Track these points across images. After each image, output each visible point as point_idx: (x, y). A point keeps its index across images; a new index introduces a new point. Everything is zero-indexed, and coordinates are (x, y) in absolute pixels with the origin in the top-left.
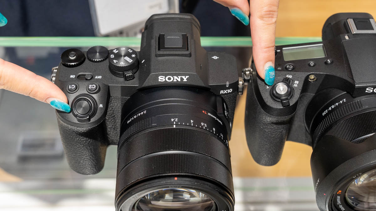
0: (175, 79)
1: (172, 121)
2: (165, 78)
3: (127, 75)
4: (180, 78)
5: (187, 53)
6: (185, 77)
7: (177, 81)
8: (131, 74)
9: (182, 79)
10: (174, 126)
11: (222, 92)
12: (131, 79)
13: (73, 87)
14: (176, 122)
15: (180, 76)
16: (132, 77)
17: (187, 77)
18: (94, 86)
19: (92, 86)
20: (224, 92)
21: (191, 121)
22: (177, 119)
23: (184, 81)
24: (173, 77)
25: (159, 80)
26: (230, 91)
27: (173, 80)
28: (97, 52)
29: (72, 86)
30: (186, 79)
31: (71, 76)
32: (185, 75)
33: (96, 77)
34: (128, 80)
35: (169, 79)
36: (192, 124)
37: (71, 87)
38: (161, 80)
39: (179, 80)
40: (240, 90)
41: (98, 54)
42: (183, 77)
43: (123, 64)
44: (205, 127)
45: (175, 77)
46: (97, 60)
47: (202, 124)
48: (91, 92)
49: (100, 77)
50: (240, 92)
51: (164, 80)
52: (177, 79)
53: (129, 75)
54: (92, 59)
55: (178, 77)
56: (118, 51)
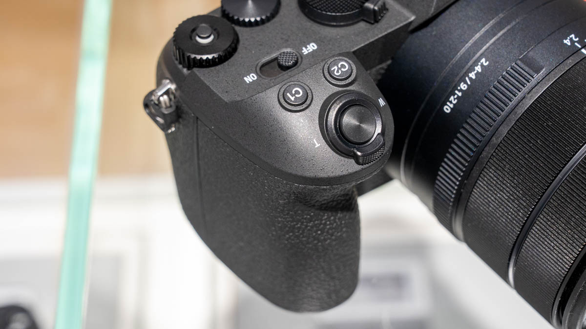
12: (384, 15)
13: (297, 92)
18: (343, 66)
19: (339, 69)
29: (293, 92)
31: (245, 78)
33: (305, 51)
34: (378, 21)
37: (292, 95)
49: (313, 47)
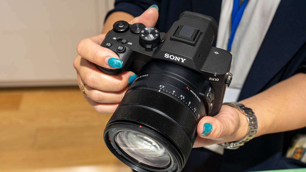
0: (176, 59)
1: (160, 87)
2: (169, 56)
3: (147, 47)
4: (179, 59)
5: (193, 43)
6: (183, 59)
7: (177, 60)
8: (151, 47)
9: (181, 60)
10: (159, 91)
11: (210, 79)
12: (149, 51)
14: (162, 88)
15: (180, 57)
16: (151, 50)
17: (185, 59)
19: (120, 48)
20: (212, 79)
21: (174, 91)
22: (164, 86)
23: (182, 62)
24: (175, 57)
25: (165, 56)
26: (217, 80)
27: (174, 59)
28: (137, 27)
30: (184, 61)
31: (114, 38)
32: (184, 58)
33: (129, 43)
34: (147, 51)
35: (172, 57)
36: (173, 93)
37: (108, 44)
38: (166, 56)
39: (179, 60)
40: (228, 82)
41: (138, 28)
42: (182, 59)
43: (147, 38)
44: (182, 99)
45: (176, 57)
46: (138, 33)
47: (181, 96)
48: (119, 51)
49: (131, 44)
50: (227, 84)
51: (168, 57)
52: (177, 59)
53: (149, 48)
54: (134, 32)
55: (178, 58)
56: (148, 29)
